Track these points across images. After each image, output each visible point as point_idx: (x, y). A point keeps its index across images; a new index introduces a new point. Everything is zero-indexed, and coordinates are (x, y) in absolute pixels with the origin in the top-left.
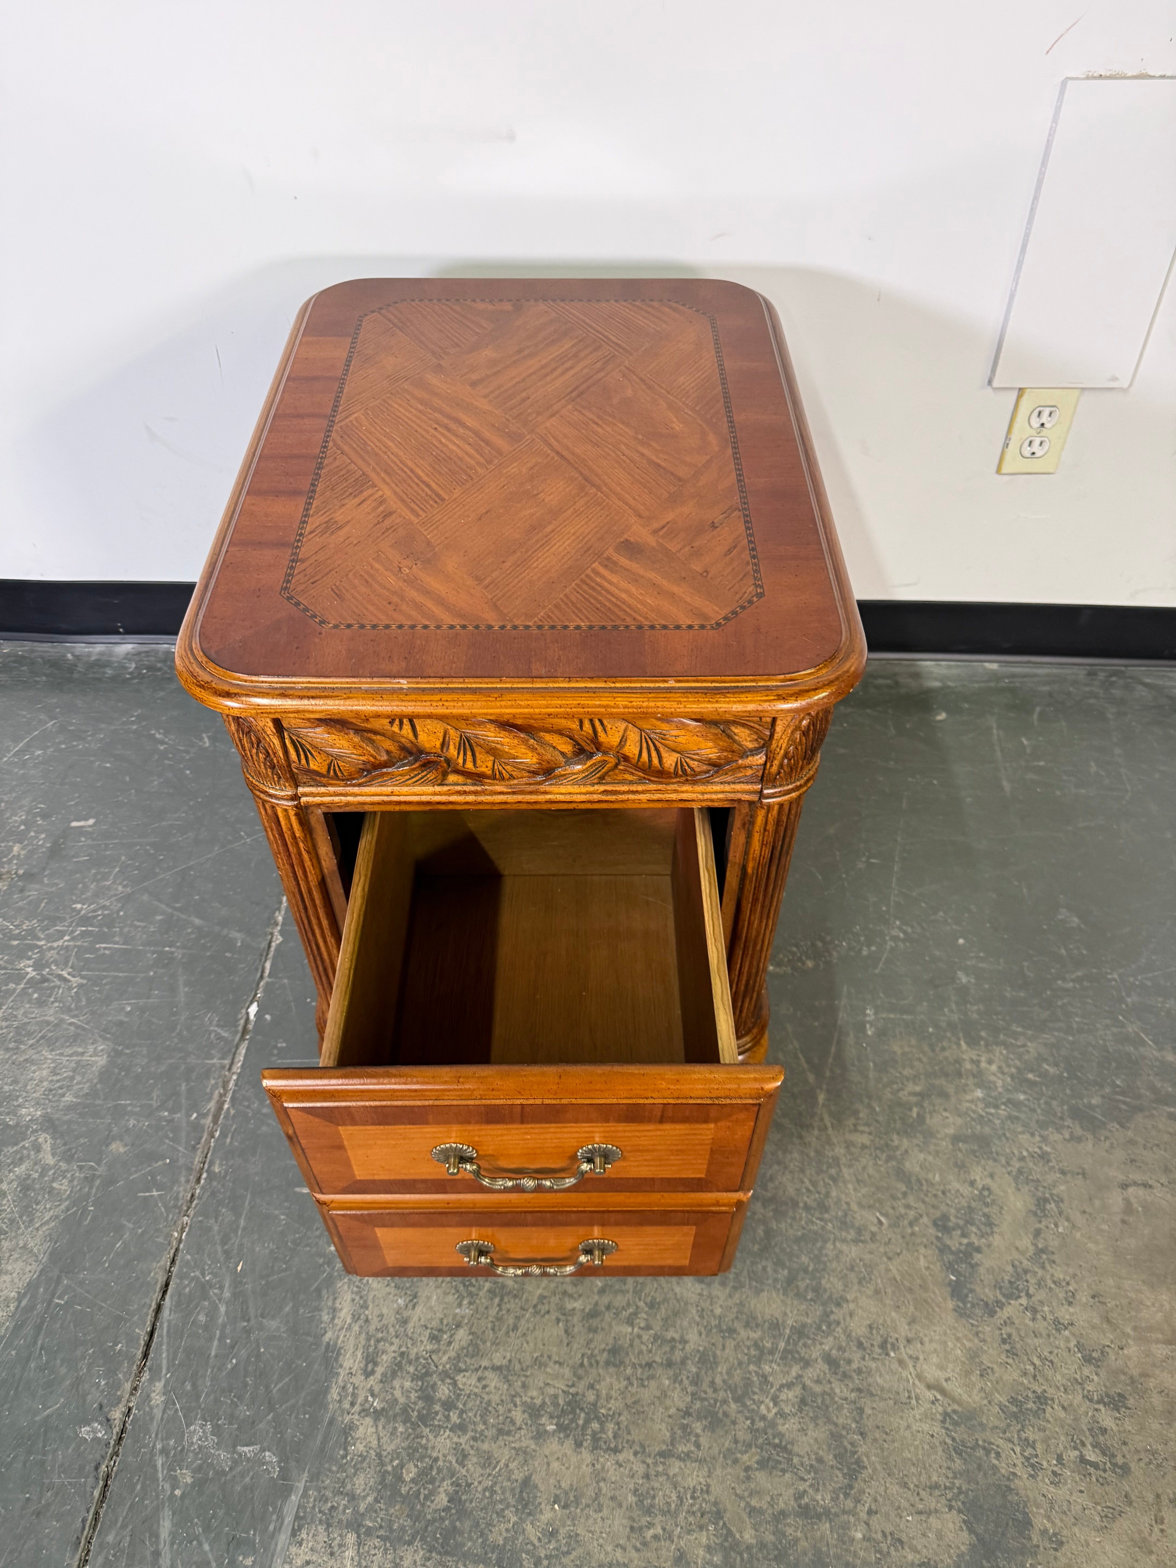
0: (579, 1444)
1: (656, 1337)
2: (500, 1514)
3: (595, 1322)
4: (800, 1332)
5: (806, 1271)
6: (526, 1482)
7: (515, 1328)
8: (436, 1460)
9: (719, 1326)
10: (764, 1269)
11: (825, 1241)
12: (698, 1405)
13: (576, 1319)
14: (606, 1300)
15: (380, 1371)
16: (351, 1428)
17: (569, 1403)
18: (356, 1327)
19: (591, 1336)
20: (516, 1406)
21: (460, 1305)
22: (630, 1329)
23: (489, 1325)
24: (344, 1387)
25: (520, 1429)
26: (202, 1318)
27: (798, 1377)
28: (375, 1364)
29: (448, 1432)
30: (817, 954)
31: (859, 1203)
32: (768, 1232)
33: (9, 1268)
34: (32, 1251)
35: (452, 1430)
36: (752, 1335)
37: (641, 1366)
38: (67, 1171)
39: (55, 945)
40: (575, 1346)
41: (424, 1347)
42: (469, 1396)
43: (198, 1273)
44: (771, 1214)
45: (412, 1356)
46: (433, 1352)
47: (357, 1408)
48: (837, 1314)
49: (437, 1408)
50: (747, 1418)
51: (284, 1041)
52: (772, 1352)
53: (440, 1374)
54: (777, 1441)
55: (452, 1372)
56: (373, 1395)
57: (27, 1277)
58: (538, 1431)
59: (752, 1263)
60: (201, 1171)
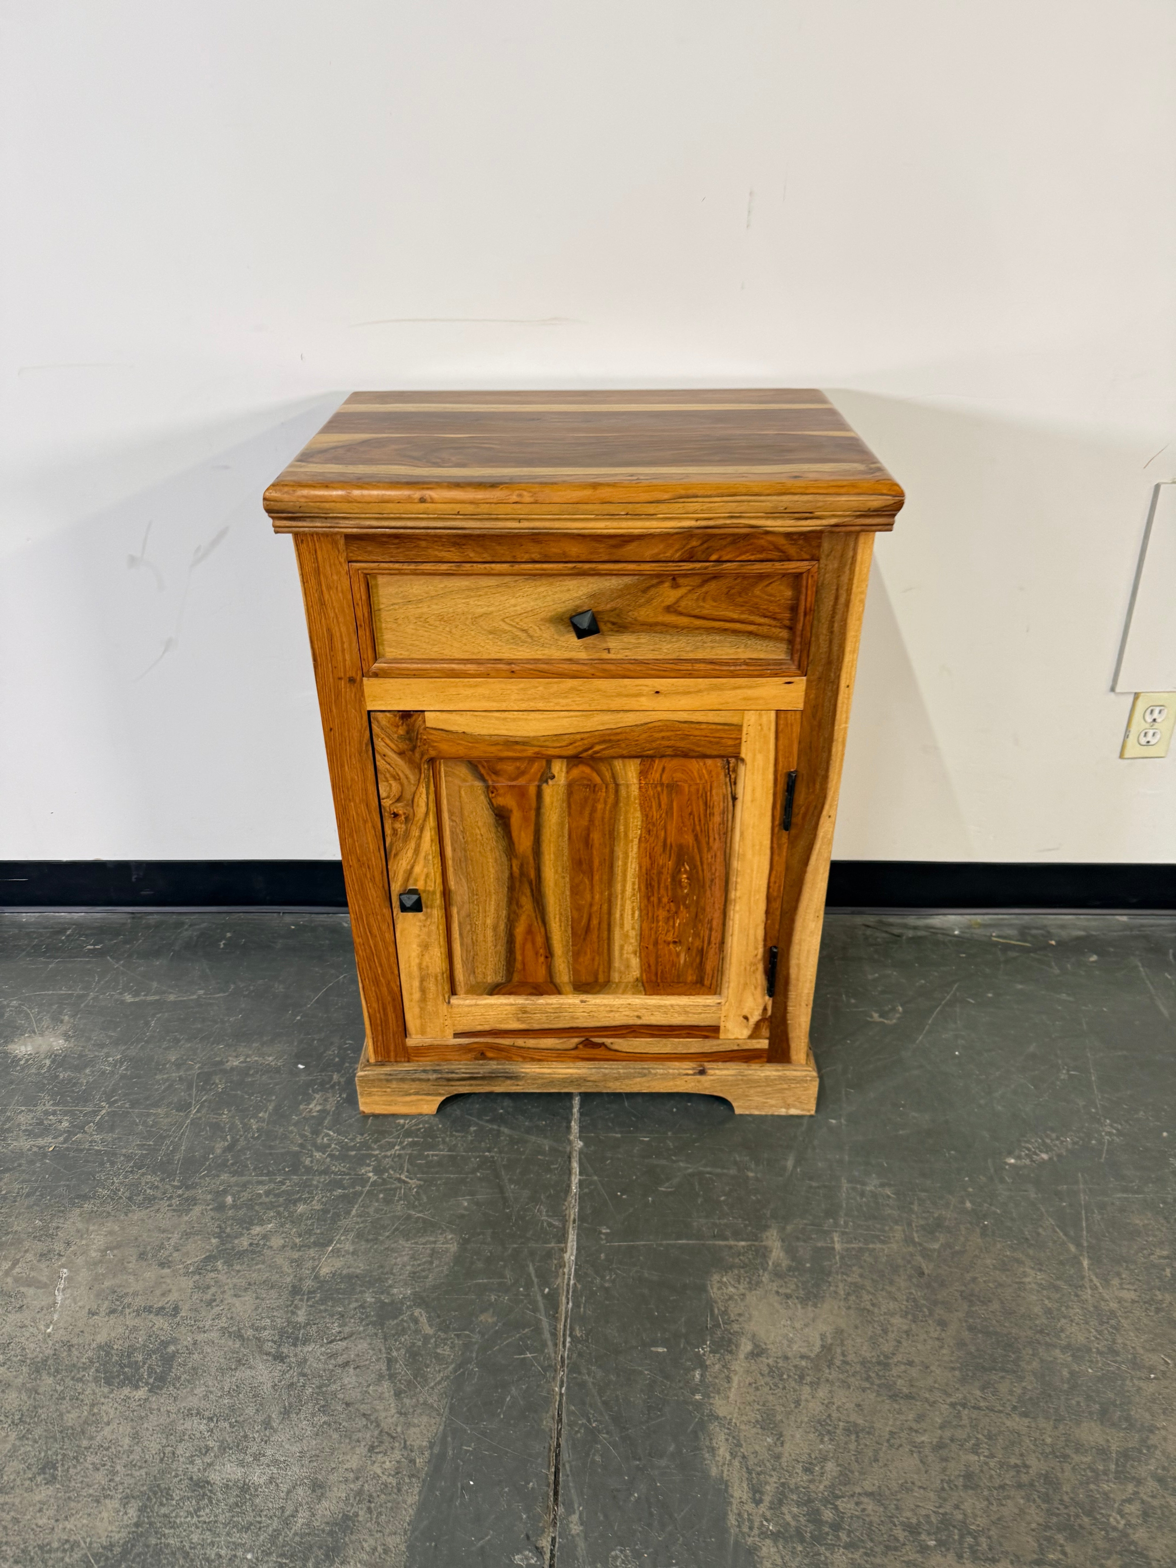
0: (960, 1557)
1: (1001, 1465)
3: (944, 1453)
4: (1125, 1454)
5: (1114, 1404)
7: (876, 1460)
9: (1053, 1452)
10: (1078, 1403)
11: (1124, 1380)
12: (1055, 1519)
13: (927, 1451)
14: (948, 1434)
15: (767, 1499)
16: (756, 1549)
17: (942, 1522)
18: (736, 1463)
19: (944, 1464)
20: (895, 1526)
21: (822, 1442)
22: (976, 1458)
23: (853, 1458)
24: (739, 1514)
25: (904, 1544)
26: (598, 1458)
27: (1136, 1493)
28: (762, 1493)
29: (842, 1550)
30: (1047, 1149)
31: (1143, 1348)
32: (1072, 1373)
33: (416, 1421)
34: (432, 1407)
35: (844, 1548)
36: (1085, 1459)
37: (995, 1488)
38: (447, 1339)
39: (389, 1153)
40: (933, 1473)
41: (800, 1478)
42: (851, 1517)
43: (585, 1421)
44: (1070, 1359)
45: (792, 1486)
46: (810, 1481)
47: (756, 1531)
48: (1153, 1440)
49: (827, 1529)
50: (1101, 1530)
51: (608, 1227)
52: (1105, 1473)
53: (821, 1501)
54: (1133, 1548)
55: (831, 1499)
56: (767, 1520)
57: (434, 1429)
58: (921, 1546)
59: (1067, 1399)
60: (564, 1335)
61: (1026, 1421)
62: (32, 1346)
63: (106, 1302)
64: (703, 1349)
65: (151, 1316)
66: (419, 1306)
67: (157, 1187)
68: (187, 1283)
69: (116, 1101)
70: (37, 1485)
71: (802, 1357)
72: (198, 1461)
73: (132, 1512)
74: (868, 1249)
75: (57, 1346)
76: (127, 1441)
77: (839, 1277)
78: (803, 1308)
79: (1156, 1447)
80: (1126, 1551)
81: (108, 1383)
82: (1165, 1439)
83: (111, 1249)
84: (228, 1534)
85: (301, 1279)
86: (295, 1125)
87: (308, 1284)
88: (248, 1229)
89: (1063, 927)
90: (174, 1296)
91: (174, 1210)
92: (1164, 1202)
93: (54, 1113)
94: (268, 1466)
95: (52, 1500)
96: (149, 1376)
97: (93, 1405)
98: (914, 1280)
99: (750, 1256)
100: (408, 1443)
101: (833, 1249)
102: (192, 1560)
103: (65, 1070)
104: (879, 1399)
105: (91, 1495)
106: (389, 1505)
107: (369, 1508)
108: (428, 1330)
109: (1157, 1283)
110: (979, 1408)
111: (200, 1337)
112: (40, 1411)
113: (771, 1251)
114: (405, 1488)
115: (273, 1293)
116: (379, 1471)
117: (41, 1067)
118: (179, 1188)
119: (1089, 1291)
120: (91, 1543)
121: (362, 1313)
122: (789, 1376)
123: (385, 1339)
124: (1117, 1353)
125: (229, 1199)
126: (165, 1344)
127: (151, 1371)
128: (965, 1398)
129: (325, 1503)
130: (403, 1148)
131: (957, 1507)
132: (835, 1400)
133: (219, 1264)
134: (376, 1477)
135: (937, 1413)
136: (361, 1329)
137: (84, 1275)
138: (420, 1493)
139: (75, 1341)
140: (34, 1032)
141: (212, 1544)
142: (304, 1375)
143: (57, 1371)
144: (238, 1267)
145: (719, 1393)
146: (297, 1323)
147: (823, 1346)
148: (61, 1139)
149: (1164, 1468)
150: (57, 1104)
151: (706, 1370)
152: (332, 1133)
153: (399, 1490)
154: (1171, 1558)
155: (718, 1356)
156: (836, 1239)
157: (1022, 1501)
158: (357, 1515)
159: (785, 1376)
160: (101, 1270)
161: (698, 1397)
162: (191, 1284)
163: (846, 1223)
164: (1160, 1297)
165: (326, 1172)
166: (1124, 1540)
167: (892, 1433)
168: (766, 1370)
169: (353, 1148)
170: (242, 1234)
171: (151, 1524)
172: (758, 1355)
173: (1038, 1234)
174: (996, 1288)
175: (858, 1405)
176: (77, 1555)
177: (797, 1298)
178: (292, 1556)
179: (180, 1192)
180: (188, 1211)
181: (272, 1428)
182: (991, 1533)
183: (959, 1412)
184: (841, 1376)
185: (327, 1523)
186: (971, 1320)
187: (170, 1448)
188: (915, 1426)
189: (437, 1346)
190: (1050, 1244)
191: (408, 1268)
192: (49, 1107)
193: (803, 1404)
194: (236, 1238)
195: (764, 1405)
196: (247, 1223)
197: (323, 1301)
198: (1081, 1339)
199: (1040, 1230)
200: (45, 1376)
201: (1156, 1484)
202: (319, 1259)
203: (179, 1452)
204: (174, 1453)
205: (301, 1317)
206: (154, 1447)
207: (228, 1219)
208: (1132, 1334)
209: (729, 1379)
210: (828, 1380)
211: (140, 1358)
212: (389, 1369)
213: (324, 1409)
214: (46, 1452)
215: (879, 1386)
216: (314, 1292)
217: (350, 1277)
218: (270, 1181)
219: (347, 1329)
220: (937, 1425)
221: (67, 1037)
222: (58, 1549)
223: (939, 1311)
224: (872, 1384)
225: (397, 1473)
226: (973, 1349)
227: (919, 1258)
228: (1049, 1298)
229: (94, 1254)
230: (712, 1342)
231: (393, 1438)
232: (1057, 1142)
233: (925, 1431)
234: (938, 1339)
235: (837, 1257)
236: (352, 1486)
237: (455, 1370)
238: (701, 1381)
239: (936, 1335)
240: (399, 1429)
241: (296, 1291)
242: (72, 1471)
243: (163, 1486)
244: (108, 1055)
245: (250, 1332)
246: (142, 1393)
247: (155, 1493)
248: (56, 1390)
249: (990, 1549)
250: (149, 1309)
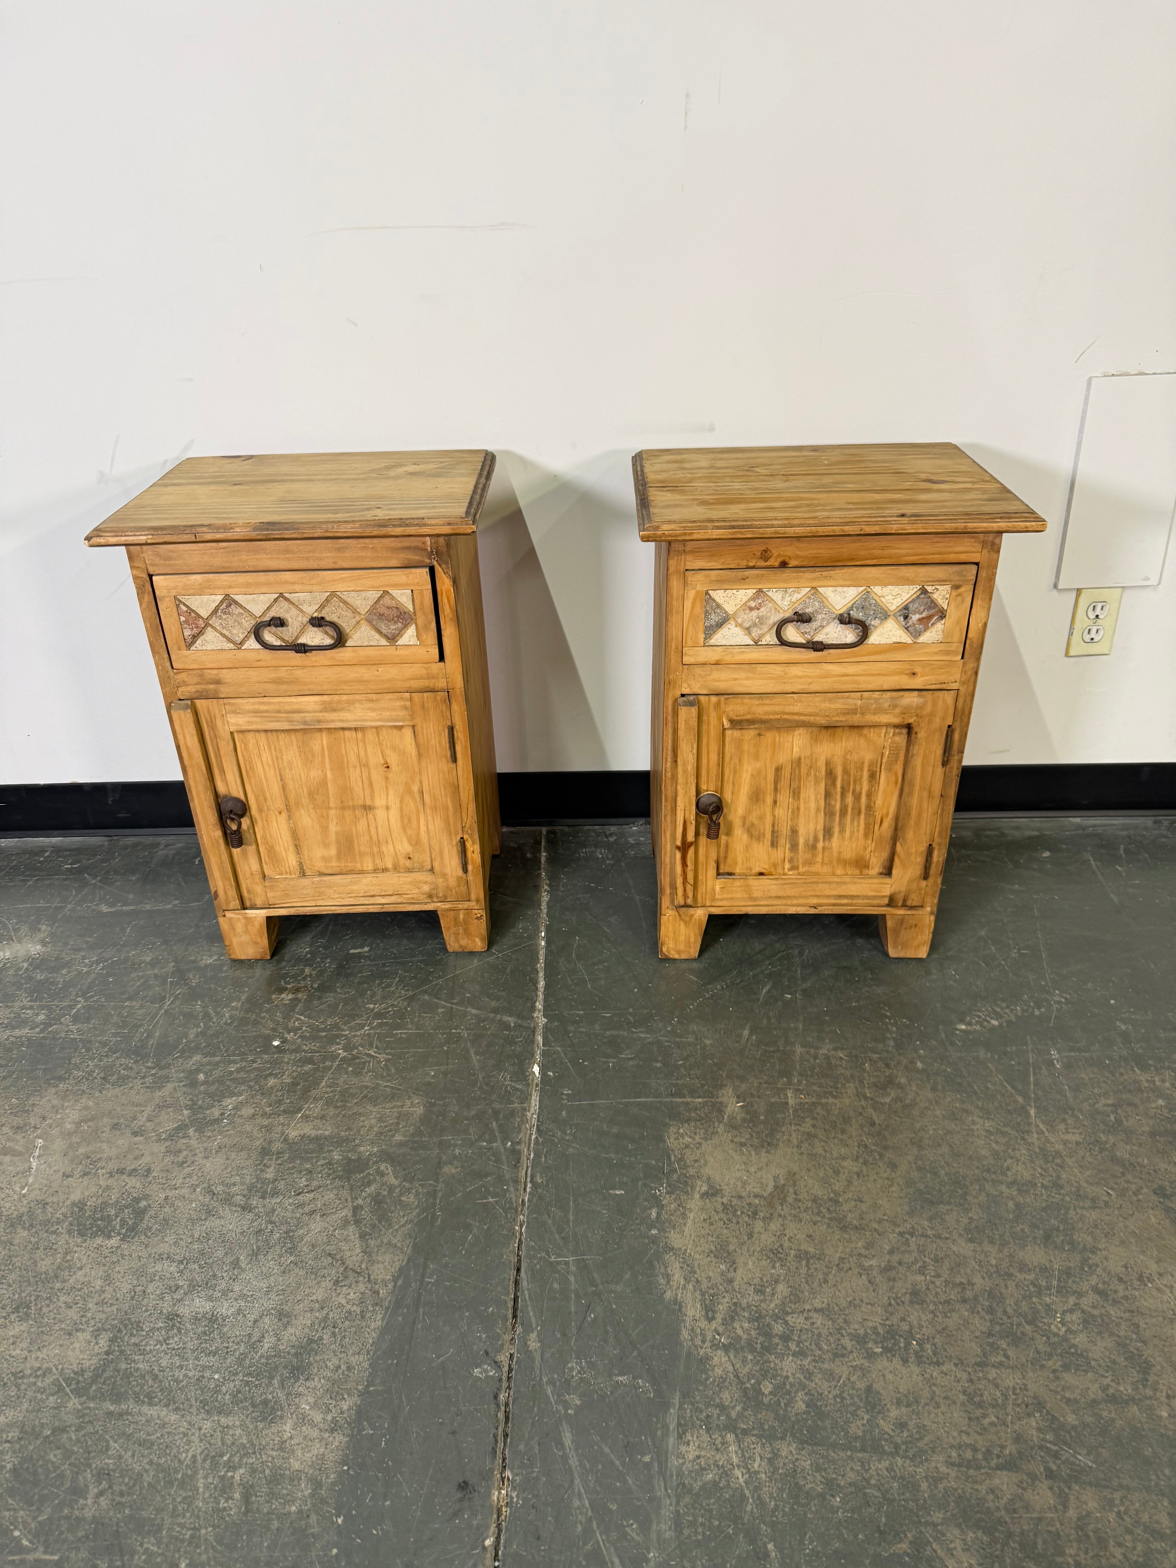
0: (905, 1361)
1: (947, 1283)
2: (854, 1414)
3: (892, 1274)
4: (1067, 1272)
5: (1058, 1230)
6: (869, 1389)
7: (826, 1281)
8: (787, 1377)
9: (997, 1272)
10: (1023, 1230)
11: (1067, 1209)
12: (998, 1328)
13: (875, 1273)
14: (896, 1258)
15: (719, 1317)
16: (707, 1359)
17: (888, 1332)
18: (690, 1287)
19: (891, 1284)
20: (843, 1335)
21: (774, 1267)
22: (923, 1278)
23: (803, 1280)
24: (692, 1330)
25: (852, 1352)
26: (556, 1286)
27: (1076, 1304)
28: (714, 1312)
29: (791, 1358)
30: (998, 1016)
31: (1087, 1182)
32: (1017, 1205)
33: (380, 1259)
34: (396, 1246)
35: (793, 1355)
36: (1028, 1277)
37: (941, 1303)
38: (411, 1188)
39: (358, 1033)
40: (881, 1292)
41: (752, 1298)
42: (801, 1331)
43: (543, 1254)
44: (1016, 1192)
45: (744, 1305)
46: (761, 1301)
47: (708, 1344)
48: (1094, 1259)
49: (776, 1340)
50: (1043, 1336)
51: (569, 1089)
52: (1048, 1288)
53: (771, 1317)
54: (1073, 1350)
55: (781, 1315)
56: (718, 1334)
57: (397, 1265)
58: (868, 1353)
59: (1011, 1227)
60: (525, 1183)
61: (971, 1246)
62: (8, 1205)
63: (81, 1166)
64: (659, 1191)
65: (124, 1176)
66: (385, 1161)
67: (131, 1068)
68: (159, 1148)
69: (92, 997)
70: (11, 1322)
71: (756, 1196)
72: (168, 1297)
73: (103, 1342)
74: (820, 1103)
75: (32, 1205)
76: (99, 1283)
77: (793, 1128)
78: (757, 1154)
79: (1097, 1265)
80: (1067, 1352)
81: (81, 1234)
82: (1106, 1258)
83: (85, 1121)
84: (196, 1358)
85: (270, 1142)
86: (267, 1011)
87: (277, 1146)
88: (219, 1101)
89: (1017, 828)
90: (147, 1159)
91: (148, 1087)
92: (1111, 1059)
93: (31, 1008)
94: (236, 1300)
95: (25, 1334)
96: (122, 1227)
97: (66, 1253)
98: (866, 1129)
99: (707, 1111)
100: (372, 1277)
101: (787, 1103)
102: (161, 1381)
103: (42, 971)
104: (830, 1231)
105: (62, 1329)
106: (353, 1330)
107: (334, 1333)
108: (394, 1181)
109: (1102, 1127)
110: (927, 1236)
111: (171, 1194)
112: (14, 1260)
113: (726, 1107)
114: (369, 1315)
115: (244, 1154)
116: (343, 1302)
117: (19, 969)
118: (153, 1068)
119: (1035, 1135)
120: (62, 1369)
121: (330, 1169)
122: (742, 1213)
123: (351, 1189)
124: (1062, 1187)
125: (201, 1077)
126: (137, 1200)
127: (123, 1222)
128: (913, 1227)
129: (291, 1330)
130: (372, 1028)
131: (903, 1319)
132: (787, 1232)
133: (191, 1131)
134: (341, 1306)
135: (886, 1241)
136: (329, 1182)
137: (59, 1145)
138: (383, 1319)
139: (50, 1200)
140: (12, 940)
141: (181, 1367)
142: (271, 1222)
143: (32, 1226)
144: (209, 1134)
145: (674, 1227)
146: (266, 1179)
147: (776, 1187)
148: (38, 1030)
149: (1104, 1283)
150: (35, 1001)
151: (662, 1208)
152: (303, 1018)
153: (363, 1317)
154: (1109, 1358)
155: (673, 1196)
156: (789, 1095)
157: (966, 1313)
158: (321, 1339)
159: (739, 1213)
160: (75, 1139)
161: (654, 1232)
162: (163, 1149)
163: (800, 1083)
164: (1104, 1139)
165: (296, 1051)
166: (1065, 1344)
167: (841, 1259)
168: (720, 1208)
169: (323, 1030)
170: (213, 1106)
171: (122, 1352)
172: (714, 1195)
173: (987, 1088)
174: (945, 1134)
175: (810, 1236)
176: (49, 1380)
177: (752, 1146)
178: (258, 1375)
179: (153, 1072)
180: (160, 1088)
181: (240, 1268)
182: (936, 1340)
183: (907, 1239)
184: (793, 1212)
185: (293, 1347)
186: (920, 1163)
187: (140, 1288)
188: (863, 1252)
189: (401, 1195)
190: (999, 1097)
191: (375, 1129)
192: (26, 1002)
193: (755, 1236)
194: (207, 1109)
195: (718, 1237)
196: (218, 1097)
197: (292, 1159)
198: (1027, 1175)
199: (989, 1085)
200: (19, 1229)
201: (1097, 1297)
202: (289, 1125)
203: (149, 1290)
204: (144, 1292)
205: (270, 1174)
206: (125, 1287)
207: (200, 1093)
208: (1075, 1170)
209: (684, 1216)
210: (780, 1216)
211: (113, 1212)
212: (354, 1215)
213: (292, 1251)
214: (20, 1294)
215: (830, 1219)
216: (282, 1153)
217: (317, 1138)
218: (242, 1060)
219: (315, 1183)
220: (885, 1252)
221: (44, 943)
222: (31, 1375)
223: (889, 1155)
224: (824, 1217)
225: (362, 1303)
226: (922, 1186)
227: (871, 1111)
228: (996, 1142)
229: (68, 1126)
230: (669, 1185)
231: (358, 1273)
232: (1007, 1011)
233: (874, 1256)
234: (888, 1179)
235: (791, 1111)
236: (317, 1314)
237: (419, 1215)
238: (657, 1218)
239: (886, 1175)
240: (363, 1266)
241: (265, 1152)
242: (45, 1310)
243: (133, 1320)
244: (84, 958)
245: (220, 1188)
246: (114, 1242)
247: (126, 1326)
248: (30, 1242)
249: (935, 1354)
250: (121, 1171)
